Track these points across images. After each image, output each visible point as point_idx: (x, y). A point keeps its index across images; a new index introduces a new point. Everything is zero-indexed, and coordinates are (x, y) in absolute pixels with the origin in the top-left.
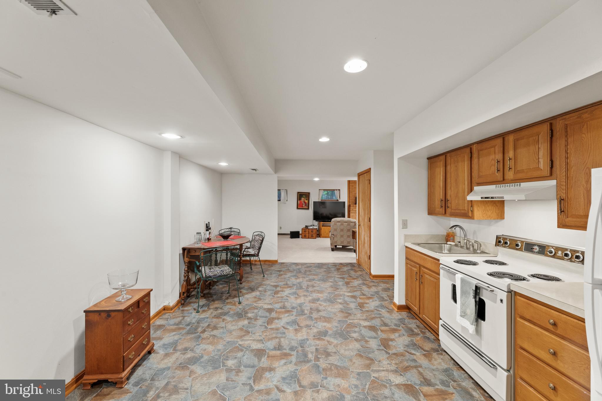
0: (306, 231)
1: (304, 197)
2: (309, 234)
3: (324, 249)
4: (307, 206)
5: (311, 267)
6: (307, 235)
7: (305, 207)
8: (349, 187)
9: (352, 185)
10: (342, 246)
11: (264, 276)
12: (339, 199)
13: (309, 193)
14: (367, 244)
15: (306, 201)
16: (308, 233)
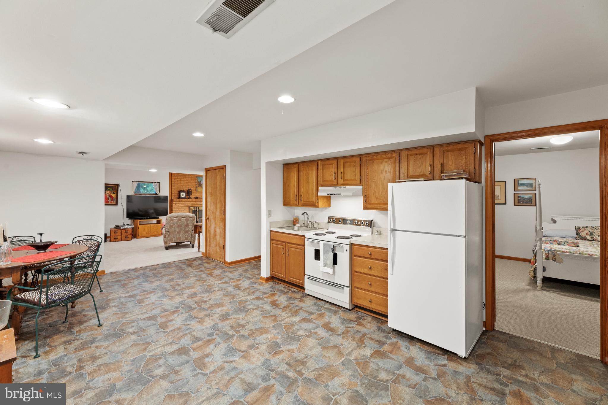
0: (118, 232)
1: (109, 190)
2: (122, 236)
3: (156, 249)
4: (115, 201)
5: (156, 269)
6: (119, 237)
7: (111, 202)
8: (170, 180)
9: (175, 177)
10: (176, 243)
11: (101, 291)
12: (159, 192)
13: (118, 185)
14: (220, 236)
15: (114, 195)
16: (120, 234)
